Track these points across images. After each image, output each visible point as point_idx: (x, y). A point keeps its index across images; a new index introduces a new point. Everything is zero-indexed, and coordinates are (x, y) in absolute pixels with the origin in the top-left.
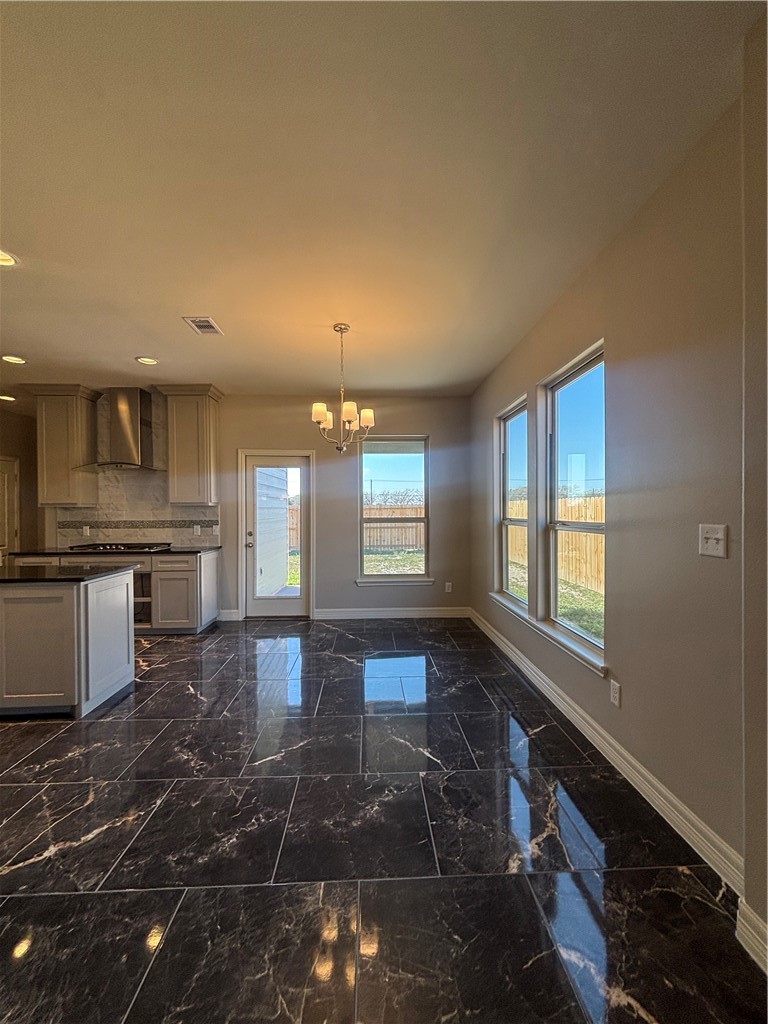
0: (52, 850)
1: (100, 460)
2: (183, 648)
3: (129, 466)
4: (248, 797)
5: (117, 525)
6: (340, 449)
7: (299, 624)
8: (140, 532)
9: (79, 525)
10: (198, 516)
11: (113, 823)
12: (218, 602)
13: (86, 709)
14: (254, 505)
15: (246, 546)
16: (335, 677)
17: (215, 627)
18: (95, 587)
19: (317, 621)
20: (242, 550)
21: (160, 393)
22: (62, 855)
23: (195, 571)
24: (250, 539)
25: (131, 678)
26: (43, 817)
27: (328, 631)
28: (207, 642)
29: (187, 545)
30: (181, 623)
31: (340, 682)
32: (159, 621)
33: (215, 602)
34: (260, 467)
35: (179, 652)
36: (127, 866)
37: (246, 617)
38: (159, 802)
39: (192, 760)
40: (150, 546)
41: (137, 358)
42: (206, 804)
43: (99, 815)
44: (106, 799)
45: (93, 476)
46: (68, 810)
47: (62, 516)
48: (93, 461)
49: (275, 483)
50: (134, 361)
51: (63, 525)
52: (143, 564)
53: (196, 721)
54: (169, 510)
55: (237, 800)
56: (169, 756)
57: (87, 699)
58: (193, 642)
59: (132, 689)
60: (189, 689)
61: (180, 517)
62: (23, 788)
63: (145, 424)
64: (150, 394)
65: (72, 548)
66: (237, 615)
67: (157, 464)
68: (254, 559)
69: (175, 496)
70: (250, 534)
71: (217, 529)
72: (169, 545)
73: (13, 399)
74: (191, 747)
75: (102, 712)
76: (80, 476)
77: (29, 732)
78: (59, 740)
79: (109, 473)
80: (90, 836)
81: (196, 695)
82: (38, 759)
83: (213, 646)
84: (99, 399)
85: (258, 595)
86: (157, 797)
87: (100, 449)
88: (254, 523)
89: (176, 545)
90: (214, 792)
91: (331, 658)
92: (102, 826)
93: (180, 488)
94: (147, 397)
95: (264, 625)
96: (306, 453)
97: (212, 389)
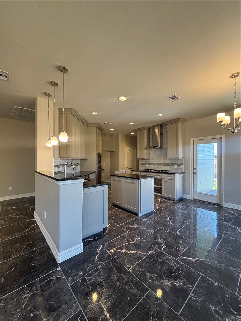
0: (124, 251)
1: (150, 146)
2: (170, 205)
3: (157, 147)
4: (178, 269)
5: (154, 164)
6: (233, 132)
7: (216, 207)
8: (160, 166)
9: (145, 164)
10: (177, 162)
11: (138, 252)
12: (183, 192)
13: (140, 215)
14: (197, 158)
15: (193, 173)
16: (230, 236)
17: (181, 200)
18: (143, 181)
19: (225, 207)
20: (192, 174)
21: (165, 124)
22: (126, 253)
23: (174, 180)
24: (195, 171)
25: (153, 210)
26: (125, 240)
27: (230, 213)
28: (177, 204)
29: (173, 171)
30: (170, 196)
31: (233, 240)
32: (164, 194)
33: (182, 191)
34: (199, 144)
35: (168, 205)
36: (137, 268)
37: (193, 199)
38: (150, 253)
39: (163, 244)
40: (162, 171)
41: (157, 115)
42: (163, 263)
43: (135, 247)
44: (138, 243)
45: (148, 151)
46: (130, 241)
47: (143, 162)
48: (149, 147)
49: (208, 150)
50: (156, 116)
51: (142, 164)
52: (158, 176)
53: (167, 231)
54: (168, 160)
55: (174, 268)
56: (157, 239)
57: (141, 212)
58: (174, 203)
59: (153, 213)
60: (168, 219)
61: (171, 162)
62: (124, 230)
63: (161, 134)
64: (163, 125)
65: (143, 170)
66: (190, 197)
67: (165, 146)
68: (197, 178)
69: (169, 155)
70: (195, 169)
71: (183, 167)
72: (168, 171)
73: (134, 133)
74: (163, 239)
75: (144, 217)
76: (145, 151)
77: (129, 216)
78: (133, 221)
79: (153, 150)
80: (132, 252)
81: (170, 221)
82: (128, 224)
83: (179, 206)
84: (150, 129)
85: (198, 191)
86: (150, 251)
87: (150, 143)
88: (197, 165)
89: (170, 171)
90: (167, 260)
91: (229, 226)
92: (135, 251)
93: (171, 153)
94: (162, 126)
95: (200, 203)
96: (220, 136)
97: (181, 119)
